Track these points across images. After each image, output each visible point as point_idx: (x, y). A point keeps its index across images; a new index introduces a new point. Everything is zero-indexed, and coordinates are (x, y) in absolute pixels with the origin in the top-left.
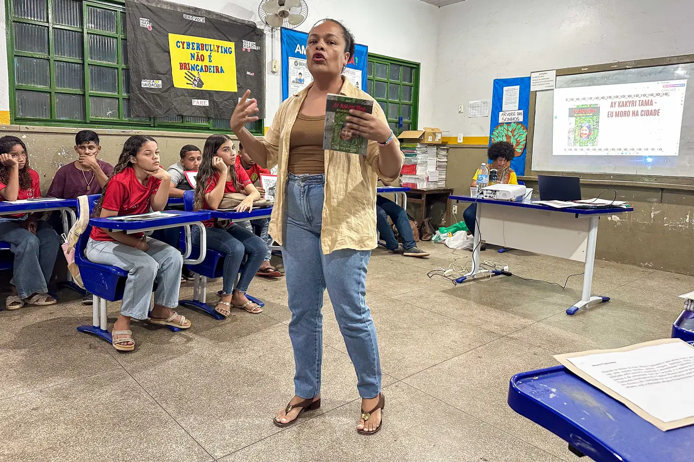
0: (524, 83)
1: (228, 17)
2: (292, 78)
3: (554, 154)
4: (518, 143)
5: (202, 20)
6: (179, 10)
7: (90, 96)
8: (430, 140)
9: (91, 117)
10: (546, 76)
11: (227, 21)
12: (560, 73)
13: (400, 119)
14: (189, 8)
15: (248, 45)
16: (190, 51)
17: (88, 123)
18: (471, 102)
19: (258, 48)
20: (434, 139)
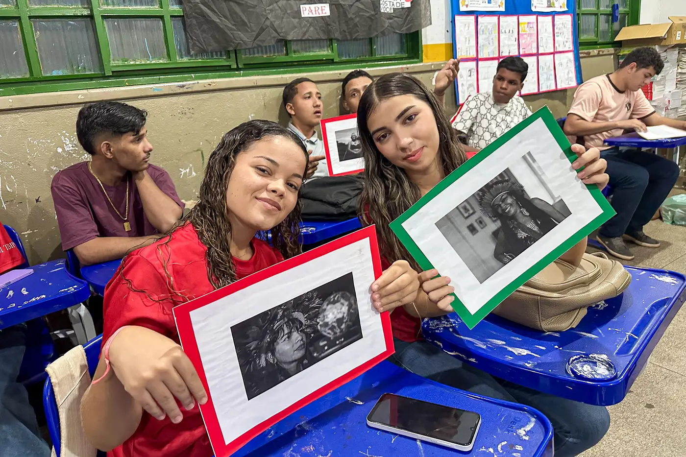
7: (104, 17)
8: (678, 37)
9: (114, 63)
13: (615, 7)
17: (108, 77)
20: (683, 35)
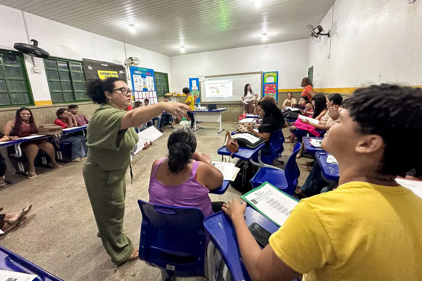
0: (197, 79)
1: (114, 64)
2: (134, 81)
3: (206, 97)
4: (197, 95)
5: (107, 65)
6: (99, 63)
7: (76, 92)
8: (174, 95)
9: (77, 99)
10: (202, 78)
11: (114, 65)
12: (206, 77)
13: (164, 90)
14: (102, 62)
15: (121, 72)
16: (105, 75)
17: (77, 101)
18: (183, 84)
19: (124, 73)
20: (175, 95)
